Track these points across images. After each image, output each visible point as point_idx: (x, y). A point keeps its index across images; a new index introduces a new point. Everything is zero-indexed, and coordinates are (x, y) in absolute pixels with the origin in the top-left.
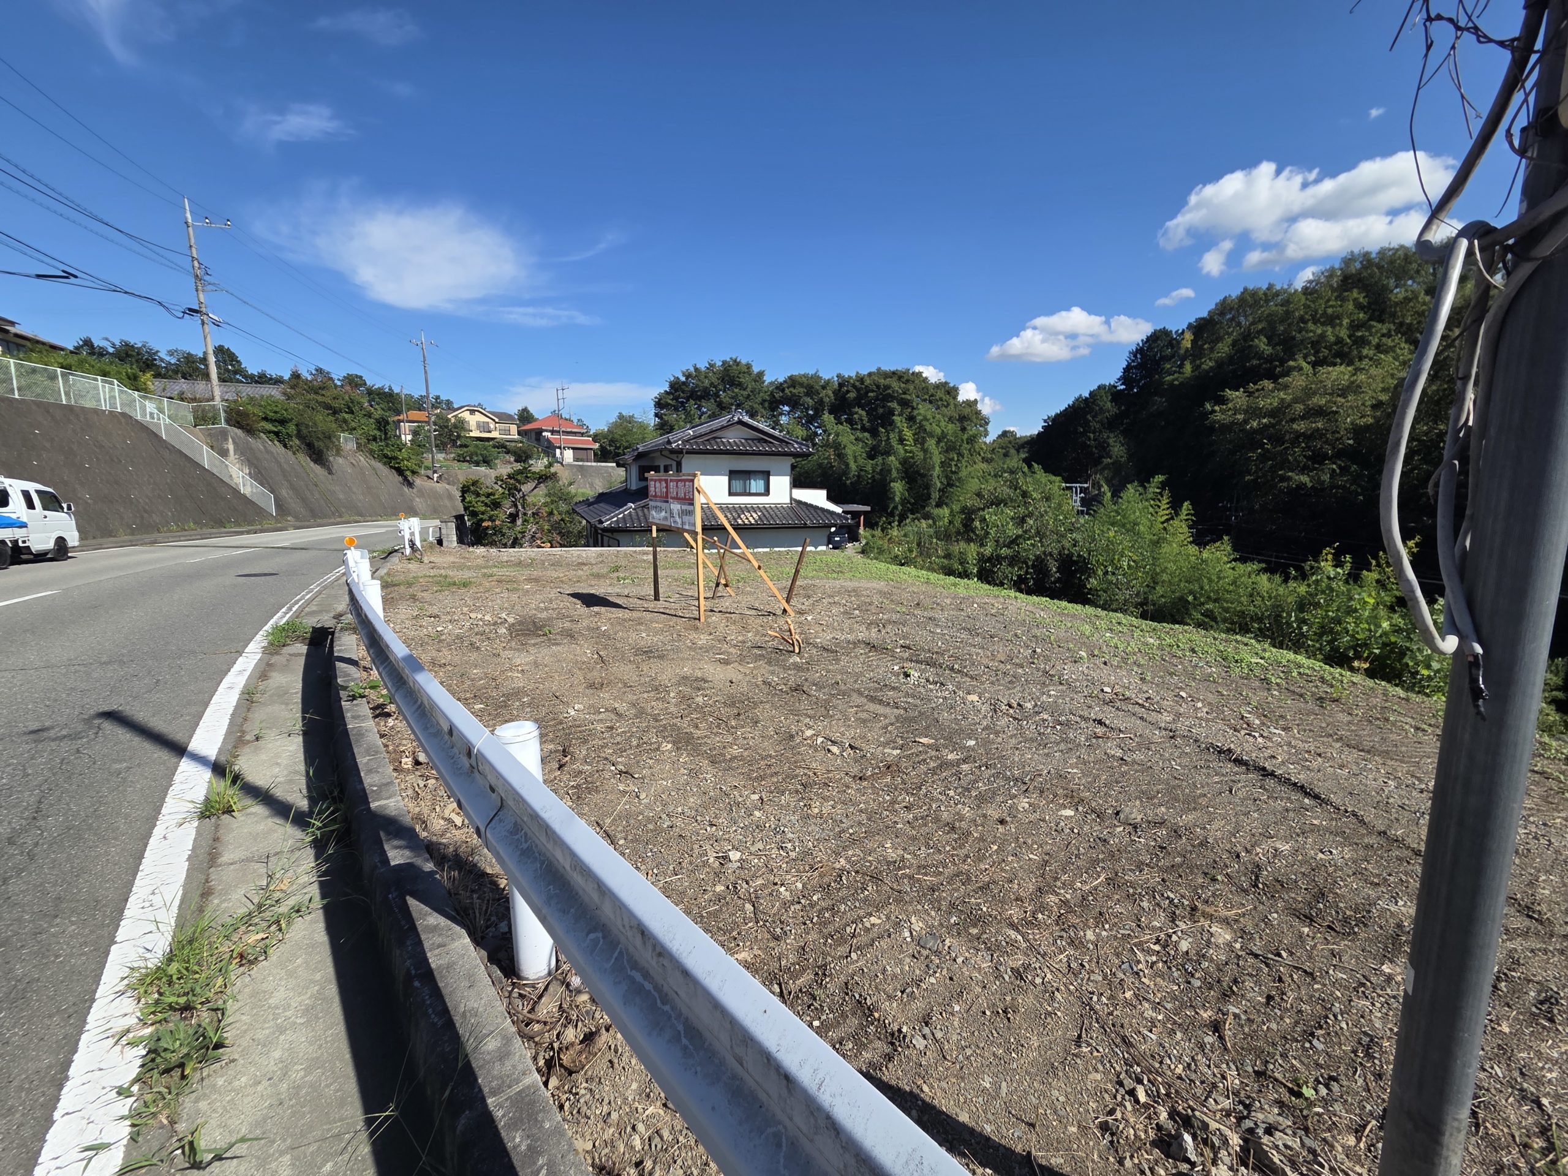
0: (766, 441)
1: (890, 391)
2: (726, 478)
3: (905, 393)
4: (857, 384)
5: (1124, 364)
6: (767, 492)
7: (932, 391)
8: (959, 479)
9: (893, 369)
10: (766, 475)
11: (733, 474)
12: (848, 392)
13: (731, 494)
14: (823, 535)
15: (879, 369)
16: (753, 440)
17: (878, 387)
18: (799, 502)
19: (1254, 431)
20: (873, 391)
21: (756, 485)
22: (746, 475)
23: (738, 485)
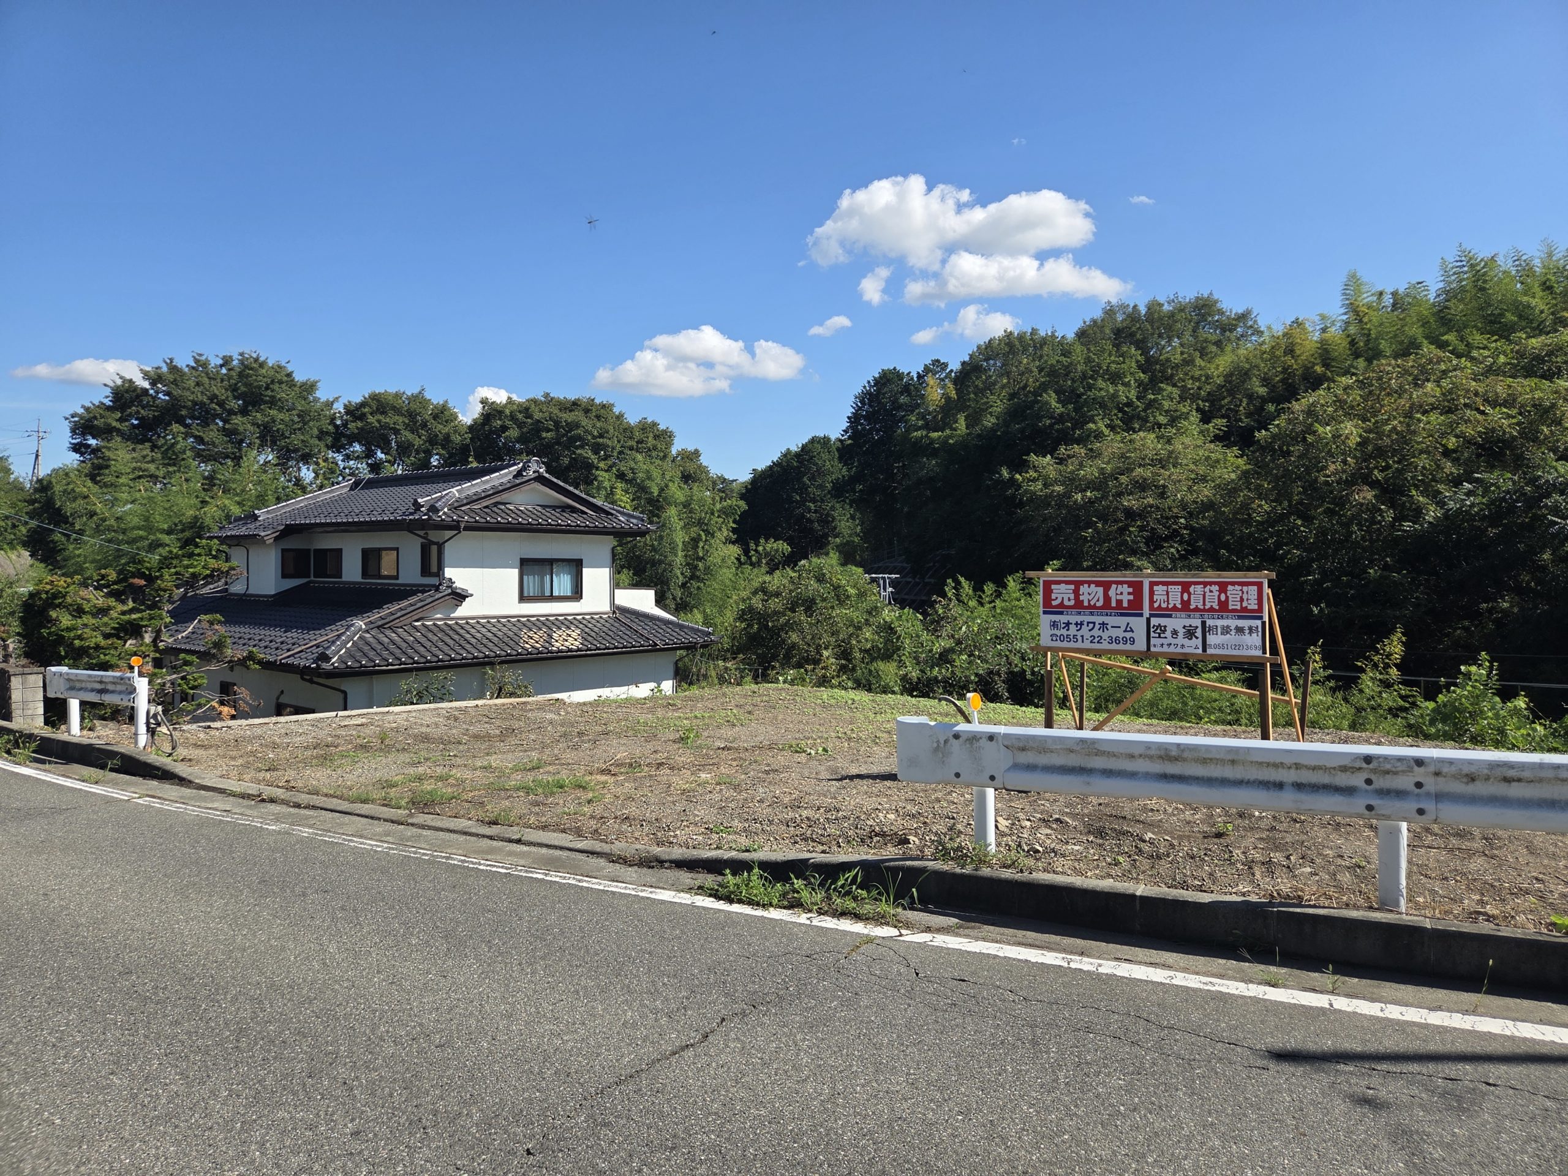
0: (574, 510)
1: (580, 431)
2: (515, 573)
3: (601, 436)
4: (520, 416)
5: (850, 411)
6: (577, 594)
7: (637, 435)
8: (707, 569)
9: (572, 397)
10: (576, 566)
11: (526, 565)
12: (504, 428)
13: (523, 598)
14: (667, 662)
15: (547, 395)
16: (554, 508)
17: (557, 424)
18: (624, 611)
19: (1079, 507)
20: (548, 430)
21: (562, 583)
22: (548, 565)
23: (532, 584)
